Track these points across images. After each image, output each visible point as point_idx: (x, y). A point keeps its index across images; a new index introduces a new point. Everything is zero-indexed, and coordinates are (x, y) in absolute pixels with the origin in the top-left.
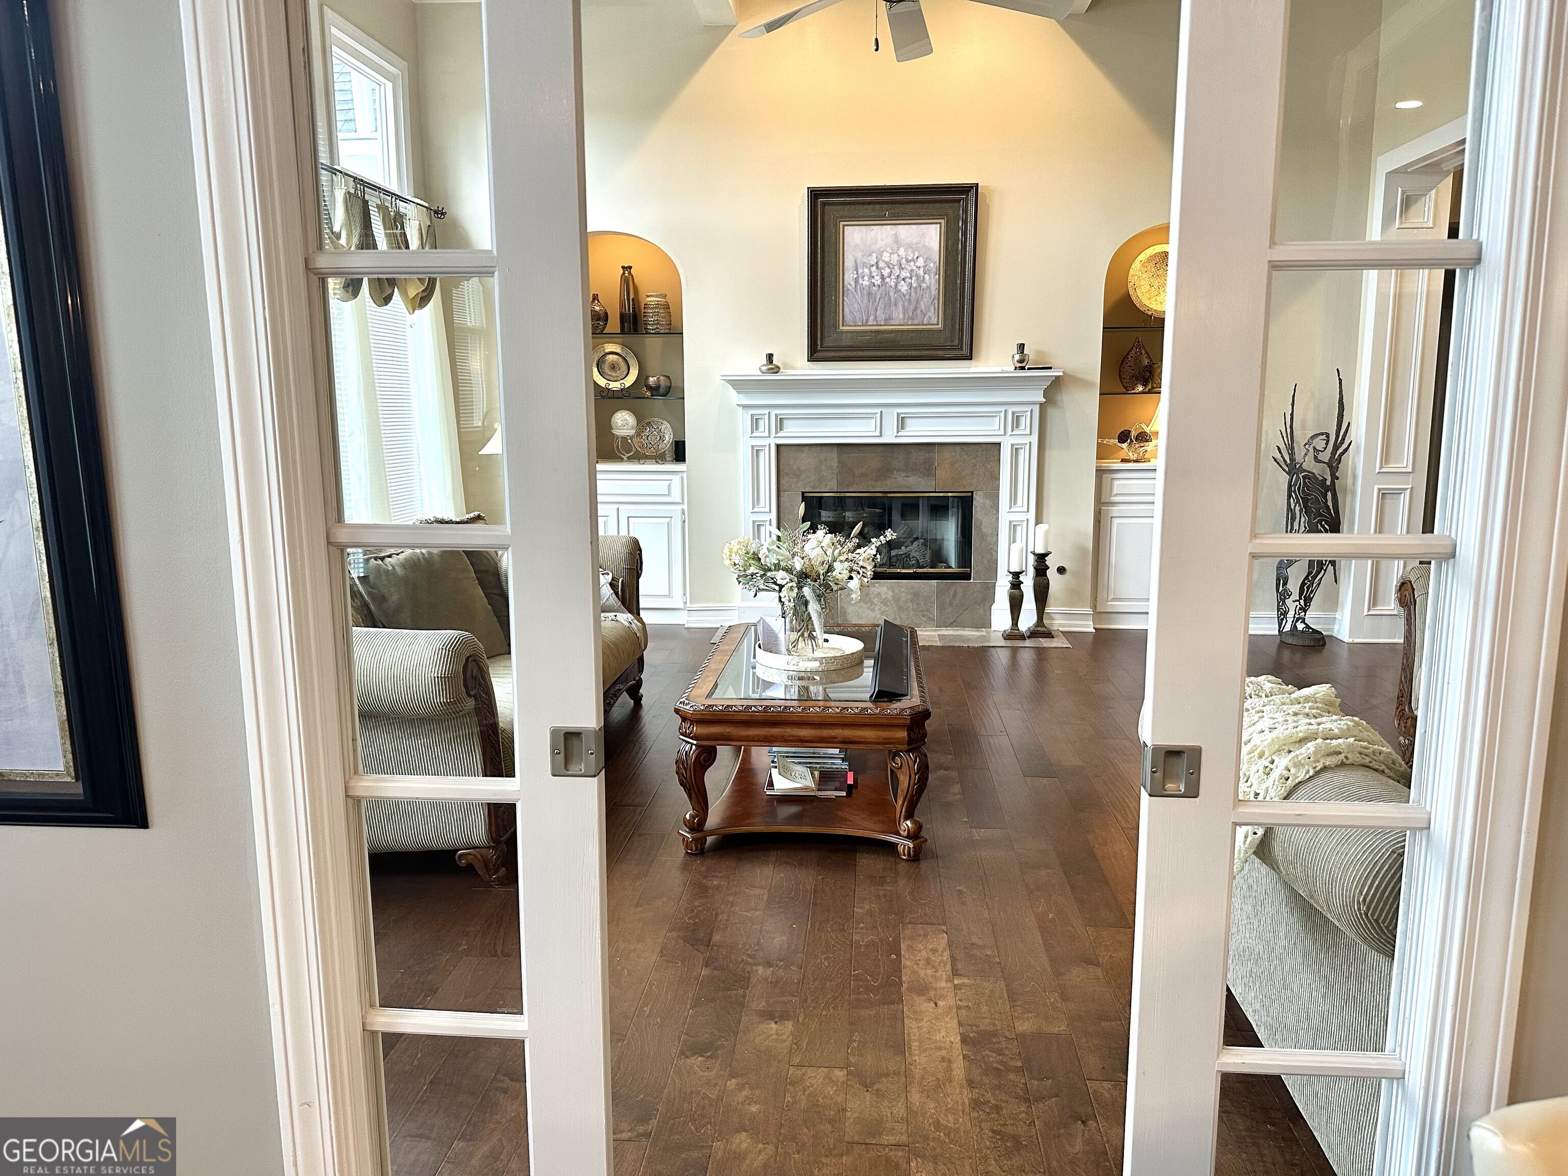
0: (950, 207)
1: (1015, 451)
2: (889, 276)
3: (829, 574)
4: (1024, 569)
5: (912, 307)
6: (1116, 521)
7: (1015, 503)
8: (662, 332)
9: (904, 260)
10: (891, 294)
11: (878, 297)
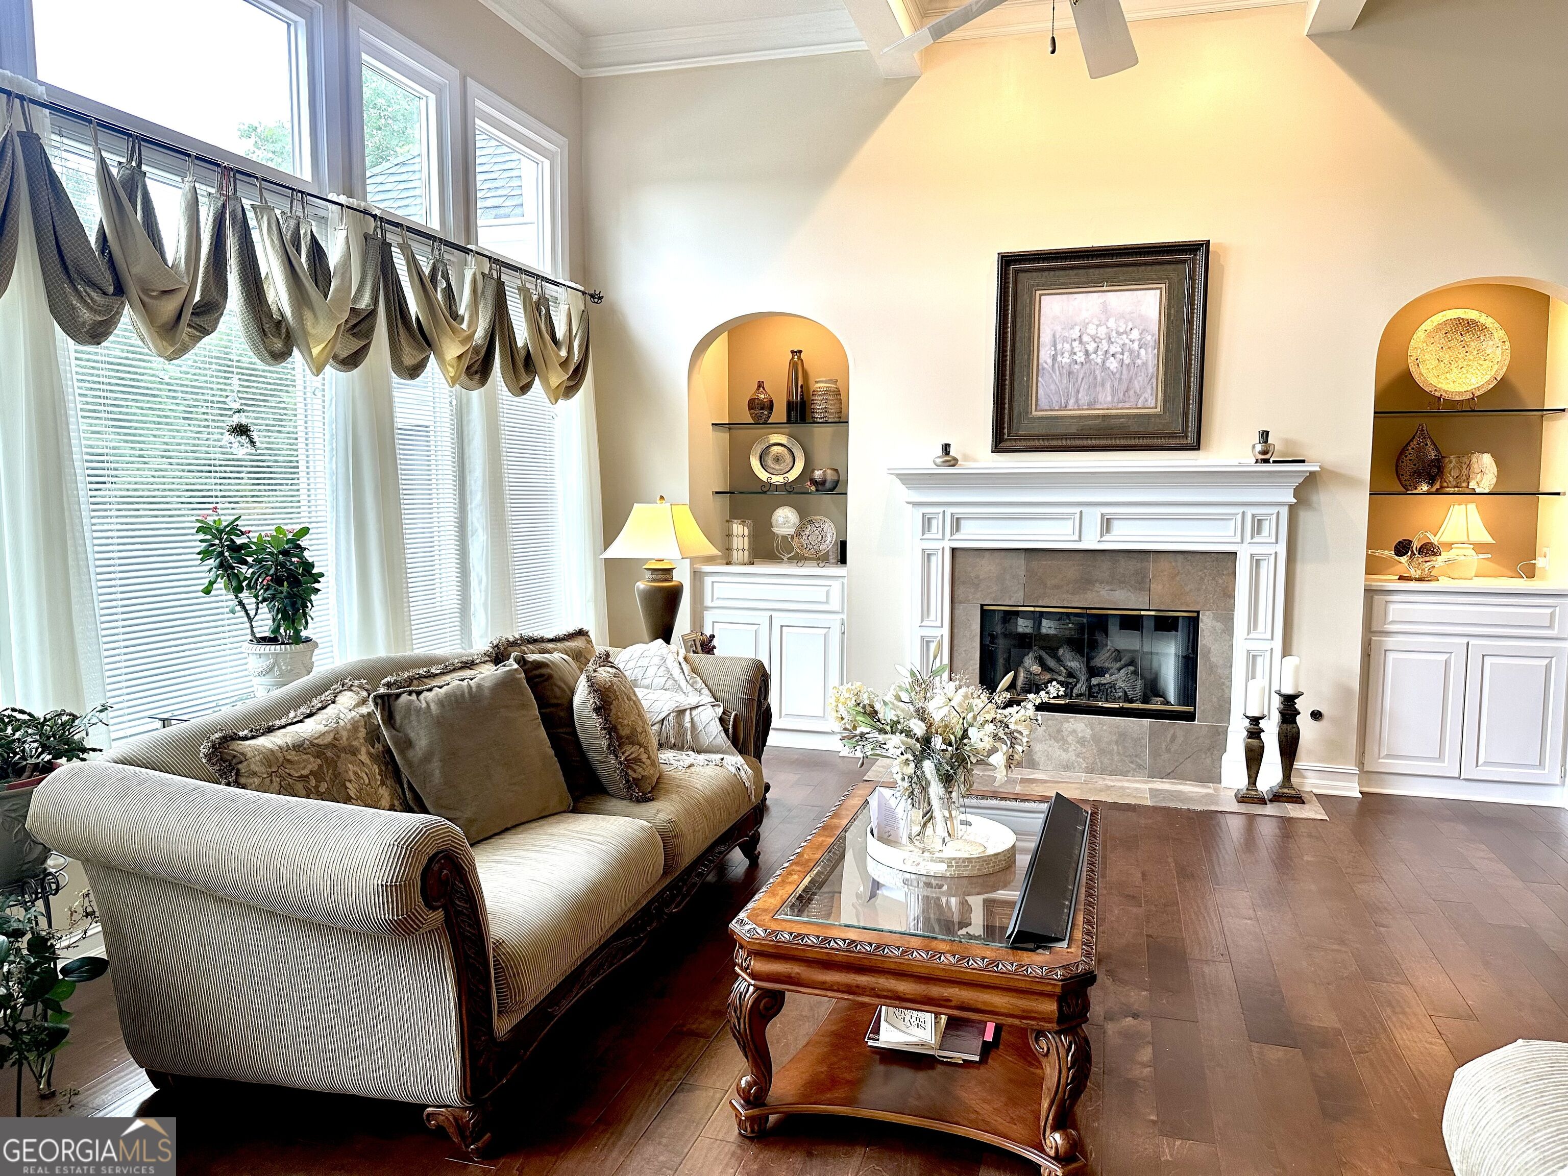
0: (1174, 270)
1: (1256, 563)
2: (1096, 352)
3: (965, 741)
4: (1266, 713)
5: (1123, 387)
6: (1391, 656)
7: (1255, 628)
8: (830, 420)
9: (1114, 332)
10: (1097, 372)
11: (1081, 376)
